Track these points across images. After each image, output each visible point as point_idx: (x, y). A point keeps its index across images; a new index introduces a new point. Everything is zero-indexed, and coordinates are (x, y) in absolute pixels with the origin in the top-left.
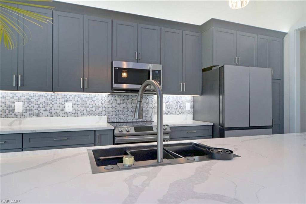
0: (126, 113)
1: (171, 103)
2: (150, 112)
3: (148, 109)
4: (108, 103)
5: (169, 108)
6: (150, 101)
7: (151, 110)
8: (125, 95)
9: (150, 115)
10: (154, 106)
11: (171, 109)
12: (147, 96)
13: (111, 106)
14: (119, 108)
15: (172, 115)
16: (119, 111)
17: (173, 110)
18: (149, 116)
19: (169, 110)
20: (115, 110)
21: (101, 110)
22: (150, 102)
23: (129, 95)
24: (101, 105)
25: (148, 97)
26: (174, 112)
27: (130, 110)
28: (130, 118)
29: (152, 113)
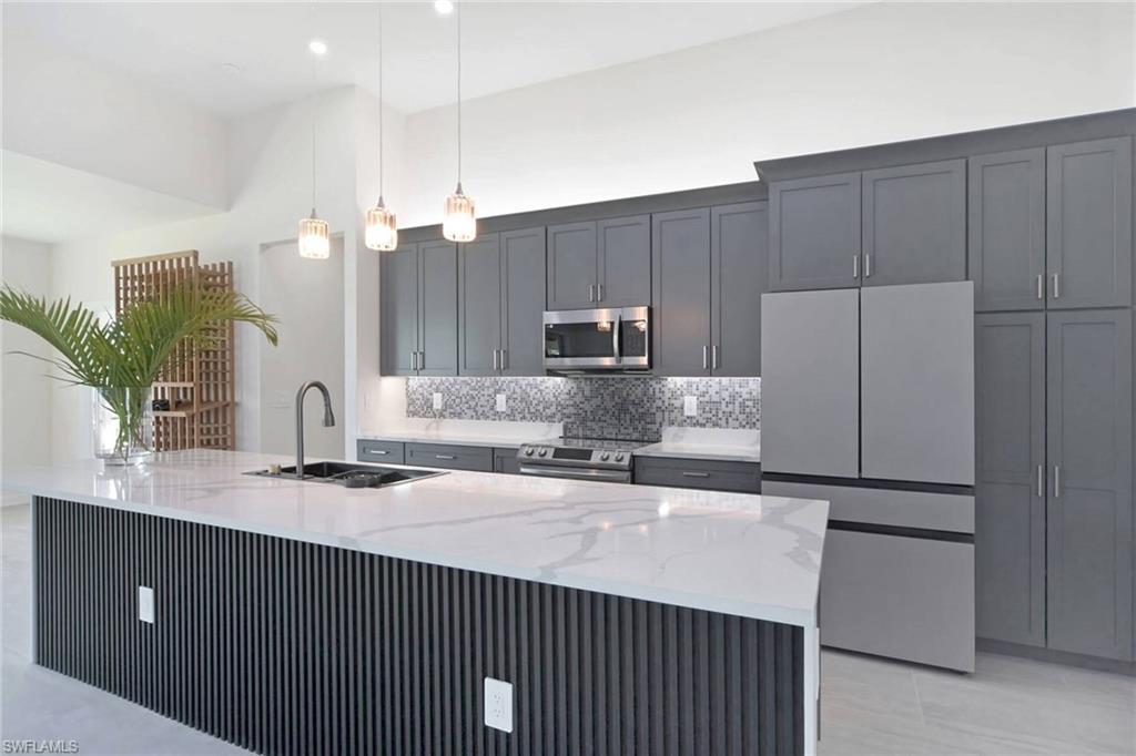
0: (603, 418)
1: (716, 398)
2: (658, 420)
3: (654, 410)
4: (567, 397)
5: (707, 409)
6: (657, 391)
7: (659, 414)
8: (601, 379)
9: (658, 425)
10: (666, 404)
11: (714, 412)
12: (651, 379)
13: (572, 403)
14: (586, 406)
15: (717, 429)
16: (589, 413)
17: (720, 416)
18: (655, 427)
19: (710, 415)
20: (581, 412)
21: (553, 409)
22: (658, 394)
24: (553, 399)
25: (651, 383)
26: (723, 422)
27: (611, 413)
28: (611, 430)
29: (664, 420)
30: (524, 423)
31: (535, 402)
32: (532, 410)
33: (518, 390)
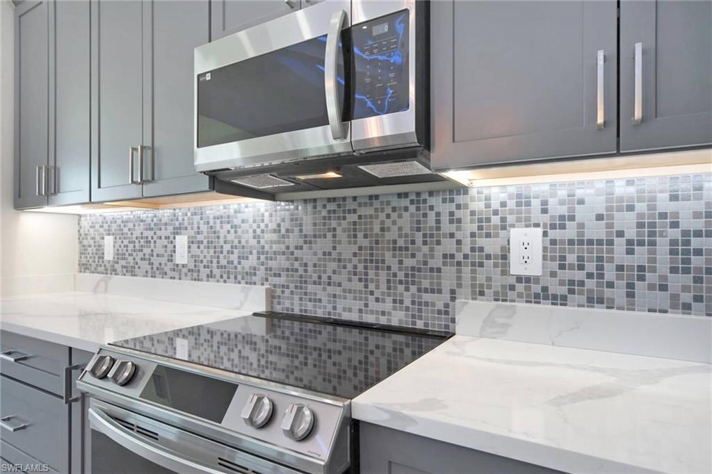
0: (335, 278)
1: (596, 231)
2: (447, 283)
3: (436, 262)
4: (274, 237)
5: (571, 258)
6: (445, 219)
7: (449, 272)
8: (329, 200)
9: (446, 296)
10: (466, 249)
11: (591, 267)
12: (431, 194)
13: (283, 247)
14: (306, 255)
15: (599, 311)
16: (310, 269)
17: (610, 274)
18: (439, 301)
19: (579, 275)
20: (297, 265)
21: (252, 261)
22: (446, 227)
23: (344, 199)
24: (253, 242)
25: (432, 201)
26: (619, 293)
27: (350, 267)
28: (349, 302)
29: (460, 286)
30: (212, 284)
31: (227, 247)
32: (223, 262)
33: (204, 228)
